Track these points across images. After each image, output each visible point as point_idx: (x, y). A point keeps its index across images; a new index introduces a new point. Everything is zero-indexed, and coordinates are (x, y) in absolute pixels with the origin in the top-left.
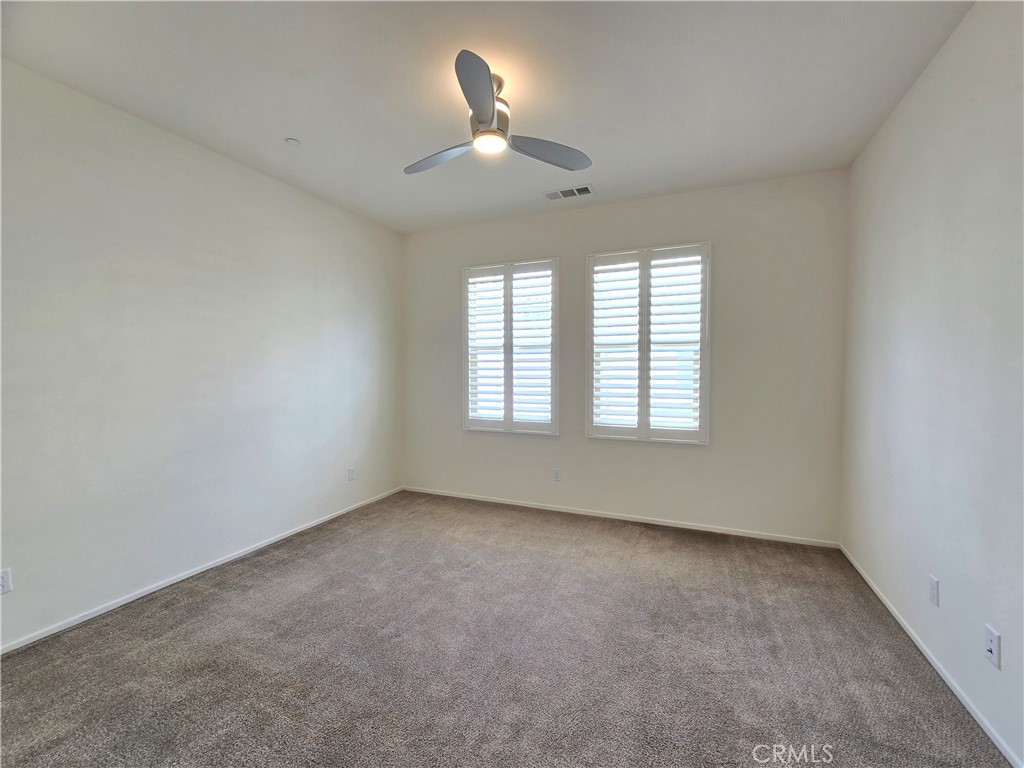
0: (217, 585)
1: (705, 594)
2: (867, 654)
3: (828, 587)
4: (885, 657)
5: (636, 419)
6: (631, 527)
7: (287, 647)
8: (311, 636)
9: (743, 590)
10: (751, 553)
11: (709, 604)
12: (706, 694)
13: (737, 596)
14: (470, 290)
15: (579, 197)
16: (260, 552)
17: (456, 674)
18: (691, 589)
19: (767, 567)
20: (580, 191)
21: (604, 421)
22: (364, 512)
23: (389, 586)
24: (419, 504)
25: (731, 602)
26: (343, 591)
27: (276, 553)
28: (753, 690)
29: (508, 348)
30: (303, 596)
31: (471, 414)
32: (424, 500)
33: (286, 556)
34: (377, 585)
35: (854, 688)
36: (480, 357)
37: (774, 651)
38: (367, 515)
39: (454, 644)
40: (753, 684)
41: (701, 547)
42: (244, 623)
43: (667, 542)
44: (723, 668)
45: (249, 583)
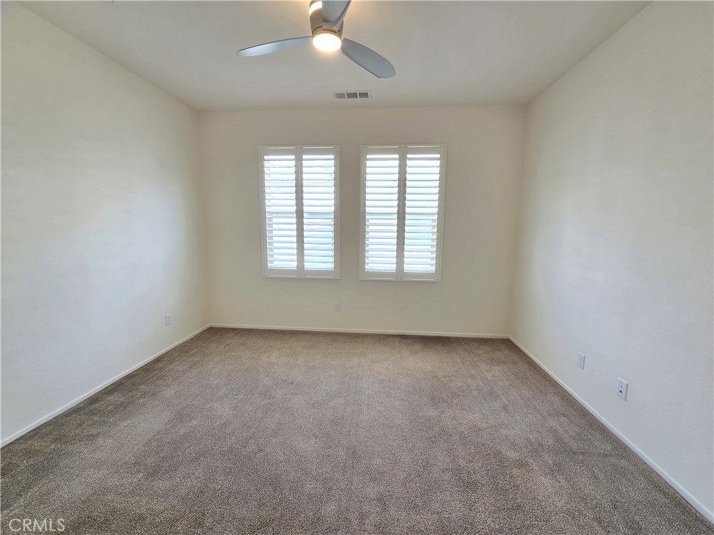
0: (56, 440)
1: (454, 378)
2: (548, 401)
3: (514, 363)
4: (556, 399)
5: (395, 266)
6: (391, 338)
7: (162, 485)
8: (181, 468)
9: (473, 372)
10: (467, 347)
11: (459, 385)
12: (483, 445)
13: (472, 376)
14: (265, 165)
15: (359, 100)
16: (93, 400)
17: (321, 471)
18: (445, 377)
19: (479, 355)
20: (361, 94)
21: (372, 268)
22: (183, 350)
23: (234, 410)
24: (230, 338)
25: (470, 381)
26: (194, 422)
27: (110, 398)
28: (506, 436)
29: (300, 214)
30: (159, 433)
31: (269, 265)
32: (233, 334)
33: (122, 399)
34: (223, 410)
35: (552, 422)
36: (274, 220)
37: (505, 408)
38: (187, 352)
39: (309, 447)
40: (504, 432)
41: (439, 347)
42: (106, 472)
43: (418, 346)
44: (485, 425)
45: (92, 432)
